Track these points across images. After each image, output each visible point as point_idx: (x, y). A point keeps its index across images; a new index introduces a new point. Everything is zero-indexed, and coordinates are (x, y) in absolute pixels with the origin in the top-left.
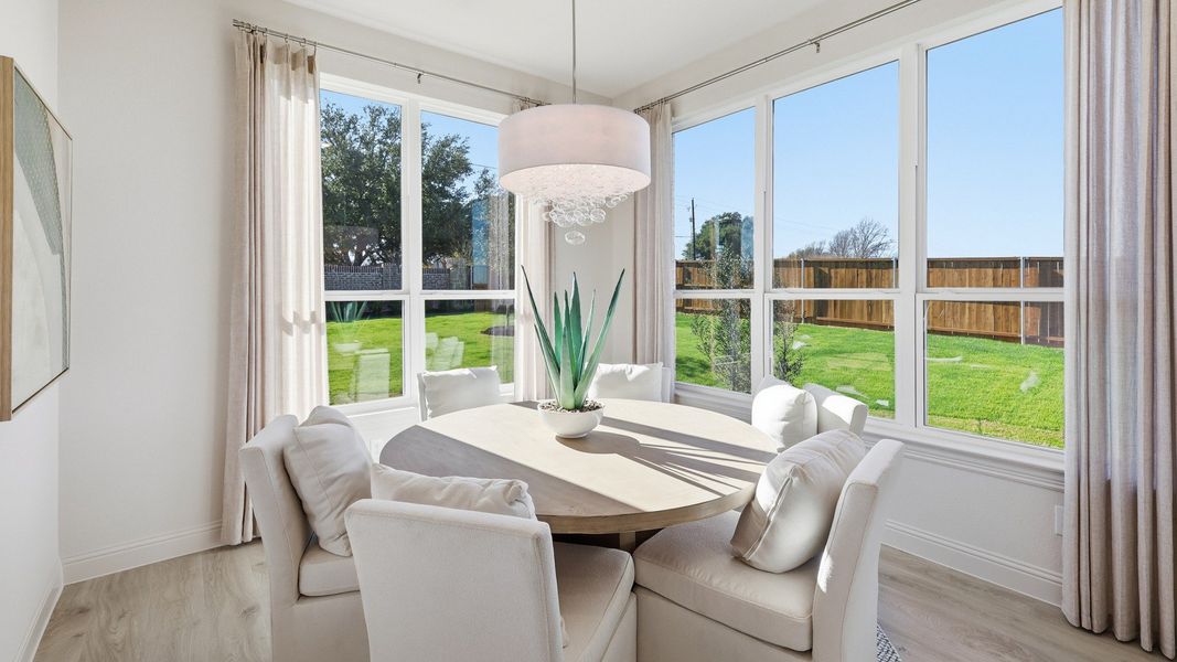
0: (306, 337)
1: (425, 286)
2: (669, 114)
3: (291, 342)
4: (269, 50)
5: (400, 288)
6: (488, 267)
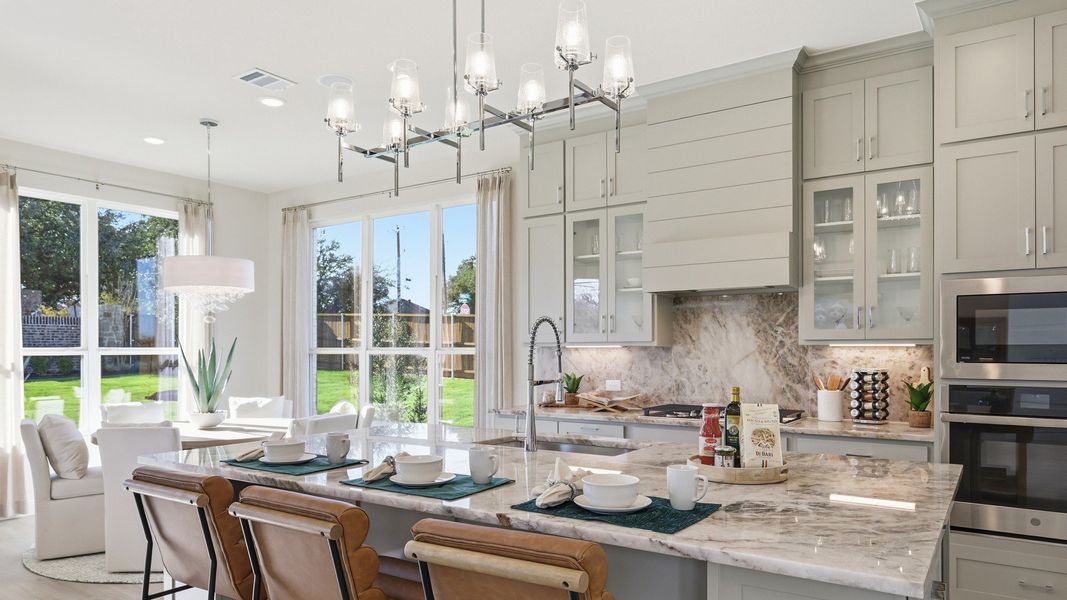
0: (8, 381)
1: (101, 344)
2: (305, 216)
5: (79, 345)
6: (156, 319)
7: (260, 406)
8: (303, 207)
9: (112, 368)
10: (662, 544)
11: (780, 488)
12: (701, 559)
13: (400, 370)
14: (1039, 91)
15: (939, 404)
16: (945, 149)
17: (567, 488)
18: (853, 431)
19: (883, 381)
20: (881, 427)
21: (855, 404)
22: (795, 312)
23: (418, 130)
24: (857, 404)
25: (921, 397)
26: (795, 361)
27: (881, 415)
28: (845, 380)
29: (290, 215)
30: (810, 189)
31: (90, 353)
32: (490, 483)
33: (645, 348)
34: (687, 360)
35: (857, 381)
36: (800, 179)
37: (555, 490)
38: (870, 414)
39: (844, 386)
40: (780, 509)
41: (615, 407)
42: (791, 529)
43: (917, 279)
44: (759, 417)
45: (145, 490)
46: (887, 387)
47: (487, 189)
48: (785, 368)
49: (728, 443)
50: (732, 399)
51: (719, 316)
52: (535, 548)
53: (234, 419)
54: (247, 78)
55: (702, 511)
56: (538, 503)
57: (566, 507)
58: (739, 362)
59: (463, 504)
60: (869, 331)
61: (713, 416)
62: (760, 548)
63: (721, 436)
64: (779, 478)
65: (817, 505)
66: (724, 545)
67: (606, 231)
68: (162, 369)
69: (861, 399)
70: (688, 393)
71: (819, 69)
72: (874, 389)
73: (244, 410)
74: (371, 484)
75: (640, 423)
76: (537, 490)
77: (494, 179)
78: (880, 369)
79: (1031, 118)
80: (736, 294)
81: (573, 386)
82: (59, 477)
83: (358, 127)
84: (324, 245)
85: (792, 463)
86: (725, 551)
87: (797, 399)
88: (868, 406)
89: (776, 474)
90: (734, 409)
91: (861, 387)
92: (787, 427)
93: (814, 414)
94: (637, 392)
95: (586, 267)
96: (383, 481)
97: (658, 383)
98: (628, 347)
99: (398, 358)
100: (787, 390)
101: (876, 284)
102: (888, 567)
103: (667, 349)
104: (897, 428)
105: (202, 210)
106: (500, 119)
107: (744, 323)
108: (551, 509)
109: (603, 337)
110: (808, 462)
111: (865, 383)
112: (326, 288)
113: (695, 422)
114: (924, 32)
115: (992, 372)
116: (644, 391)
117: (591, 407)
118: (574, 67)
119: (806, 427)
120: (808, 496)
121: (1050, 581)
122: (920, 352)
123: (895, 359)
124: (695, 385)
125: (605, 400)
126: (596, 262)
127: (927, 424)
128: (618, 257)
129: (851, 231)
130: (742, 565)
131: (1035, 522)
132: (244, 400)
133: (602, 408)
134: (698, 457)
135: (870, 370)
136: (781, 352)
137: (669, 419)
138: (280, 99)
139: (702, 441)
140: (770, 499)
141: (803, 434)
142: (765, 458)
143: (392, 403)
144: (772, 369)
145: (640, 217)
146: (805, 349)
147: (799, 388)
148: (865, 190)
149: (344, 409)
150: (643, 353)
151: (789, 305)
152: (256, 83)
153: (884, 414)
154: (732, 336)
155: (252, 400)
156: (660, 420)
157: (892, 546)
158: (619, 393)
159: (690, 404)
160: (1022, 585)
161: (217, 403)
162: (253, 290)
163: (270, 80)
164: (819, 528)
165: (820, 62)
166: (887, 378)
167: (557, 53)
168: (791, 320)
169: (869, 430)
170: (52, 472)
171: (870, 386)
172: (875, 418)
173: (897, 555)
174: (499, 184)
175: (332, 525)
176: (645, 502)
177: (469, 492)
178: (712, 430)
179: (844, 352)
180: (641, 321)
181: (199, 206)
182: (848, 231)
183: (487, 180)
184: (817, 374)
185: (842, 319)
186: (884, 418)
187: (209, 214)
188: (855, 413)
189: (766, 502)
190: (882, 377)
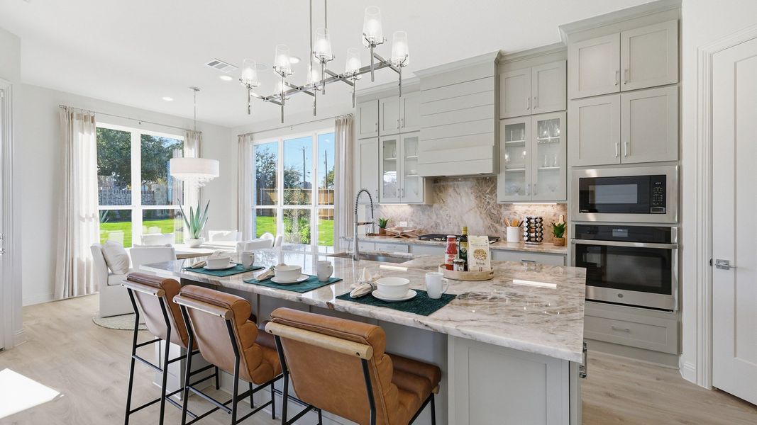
0: (91, 223)
1: (142, 204)
2: (250, 140)
3: (84, 225)
4: (75, 115)
5: (131, 204)
7: (225, 235)
8: (249, 134)
9: (148, 216)
10: (421, 323)
11: (489, 283)
12: (443, 332)
13: (300, 216)
14: (623, 72)
15: (570, 234)
16: (574, 102)
17: (369, 286)
18: (525, 248)
19: (540, 222)
20: (540, 246)
21: (526, 234)
22: (495, 187)
23: (292, 86)
24: (527, 234)
25: (560, 230)
26: (495, 212)
27: (539, 240)
28: (521, 221)
29: (242, 138)
30: (503, 124)
31: (137, 208)
32: (328, 281)
33: (420, 205)
34: (441, 211)
35: (527, 222)
36: (498, 118)
37: (361, 287)
38: (534, 239)
39: (520, 225)
40: (490, 297)
41: (404, 236)
42: (497, 311)
43: (559, 169)
44: (477, 243)
45: (134, 287)
46: (542, 225)
47: (340, 125)
48: (490, 215)
49: (461, 257)
50: (463, 233)
51: (457, 189)
52: (341, 330)
53: (211, 242)
54: (212, 64)
55: (446, 299)
56: (351, 296)
57: (367, 298)
58: (467, 213)
59: (309, 296)
60: (534, 196)
61: (452, 242)
62: (479, 326)
63: (457, 253)
64: (488, 278)
65: (511, 294)
66: (458, 324)
67: (400, 146)
68: (176, 216)
69: (529, 231)
70: (441, 228)
71: (508, 62)
72: (536, 226)
73: (216, 237)
74: (261, 282)
75: (416, 244)
76: (353, 286)
77: (344, 120)
78: (539, 216)
79: (618, 86)
80: (465, 178)
81: (383, 225)
82: (113, 274)
83: (259, 84)
84: (268, 156)
85: (496, 268)
86: (459, 328)
87: (496, 231)
88: (533, 235)
89: (487, 275)
90: (464, 239)
91: (529, 225)
92: (492, 246)
93: (505, 239)
94: (415, 227)
95: (389, 165)
96: (267, 281)
97: (427, 222)
98: (411, 205)
99: (299, 210)
100: (491, 227)
101: (537, 173)
102: (558, 341)
103: (431, 206)
104: (548, 246)
105: (197, 135)
106: (336, 78)
107: (470, 194)
108: (358, 299)
109: (398, 200)
110: (504, 267)
111: (531, 223)
112: (269, 177)
113: (444, 243)
114: (562, 42)
115: (592, 218)
116: (419, 227)
117: (392, 235)
118: (373, 45)
119: (501, 246)
120: (505, 288)
121: (627, 326)
122: (559, 207)
123: (547, 211)
124: (445, 224)
125: (399, 232)
126: (394, 162)
127: (563, 244)
128: (406, 160)
129: (524, 146)
130: (469, 337)
131: (620, 296)
132: (216, 232)
133: (397, 236)
134: (444, 265)
135: (534, 217)
136: (488, 207)
137: (431, 242)
138: (231, 76)
139: (447, 256)
140: (484, 290)
141: (500, 250)
142: (481, 266)
143: (296, 232)
144: (484, 216)
145: (416, 139)
146: (500, 206)
147: (497, 225)
148: (531, 124)
149: (267, 237)
150: (419, 208)
151: (492, 183)
152: (217, 67)
153: (540, 239)
154: (464, 199)
155: (220, 232)
156: (427, 242)
157: (557, 324)
158: (407, 228)
159: (442, 233)
160: (614, 329)
161: (200, 234)
162: (218, 176)
163: (223, 66)
164: (513, 310)
165: (508, 58)
166: (542, 220)
167: (364, 37)
168: (494, 190)
169: (534, 247)
170: (110, 271)
171: (534, 225)
172: (536, 241)
173: (561, 330)
174: (346, 122)
175: (226, 311)
176: (413, 294)
177: (315, 287)
178: (452, 250)
179: (520, 207)
180: (418, 191)
181: (194, 133)
182: (523, 145)
183: (340, 121)
184: (506, 219)
185: (519, 191)
186: (541, 241)
187: (200, 139)
188: (526, 238)
189: (482, 293)
190: (540, 220)
